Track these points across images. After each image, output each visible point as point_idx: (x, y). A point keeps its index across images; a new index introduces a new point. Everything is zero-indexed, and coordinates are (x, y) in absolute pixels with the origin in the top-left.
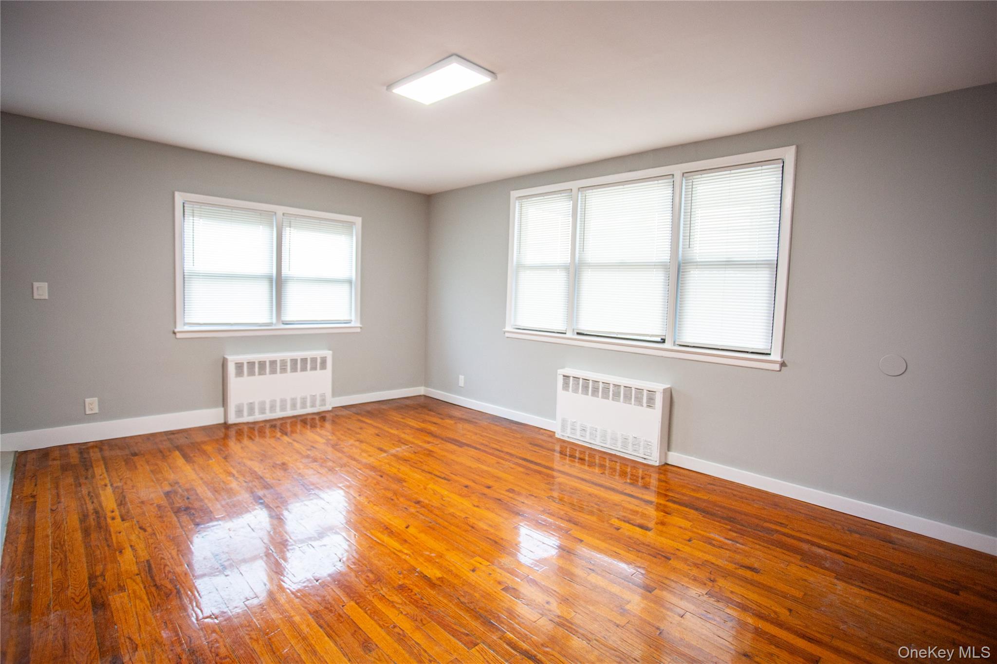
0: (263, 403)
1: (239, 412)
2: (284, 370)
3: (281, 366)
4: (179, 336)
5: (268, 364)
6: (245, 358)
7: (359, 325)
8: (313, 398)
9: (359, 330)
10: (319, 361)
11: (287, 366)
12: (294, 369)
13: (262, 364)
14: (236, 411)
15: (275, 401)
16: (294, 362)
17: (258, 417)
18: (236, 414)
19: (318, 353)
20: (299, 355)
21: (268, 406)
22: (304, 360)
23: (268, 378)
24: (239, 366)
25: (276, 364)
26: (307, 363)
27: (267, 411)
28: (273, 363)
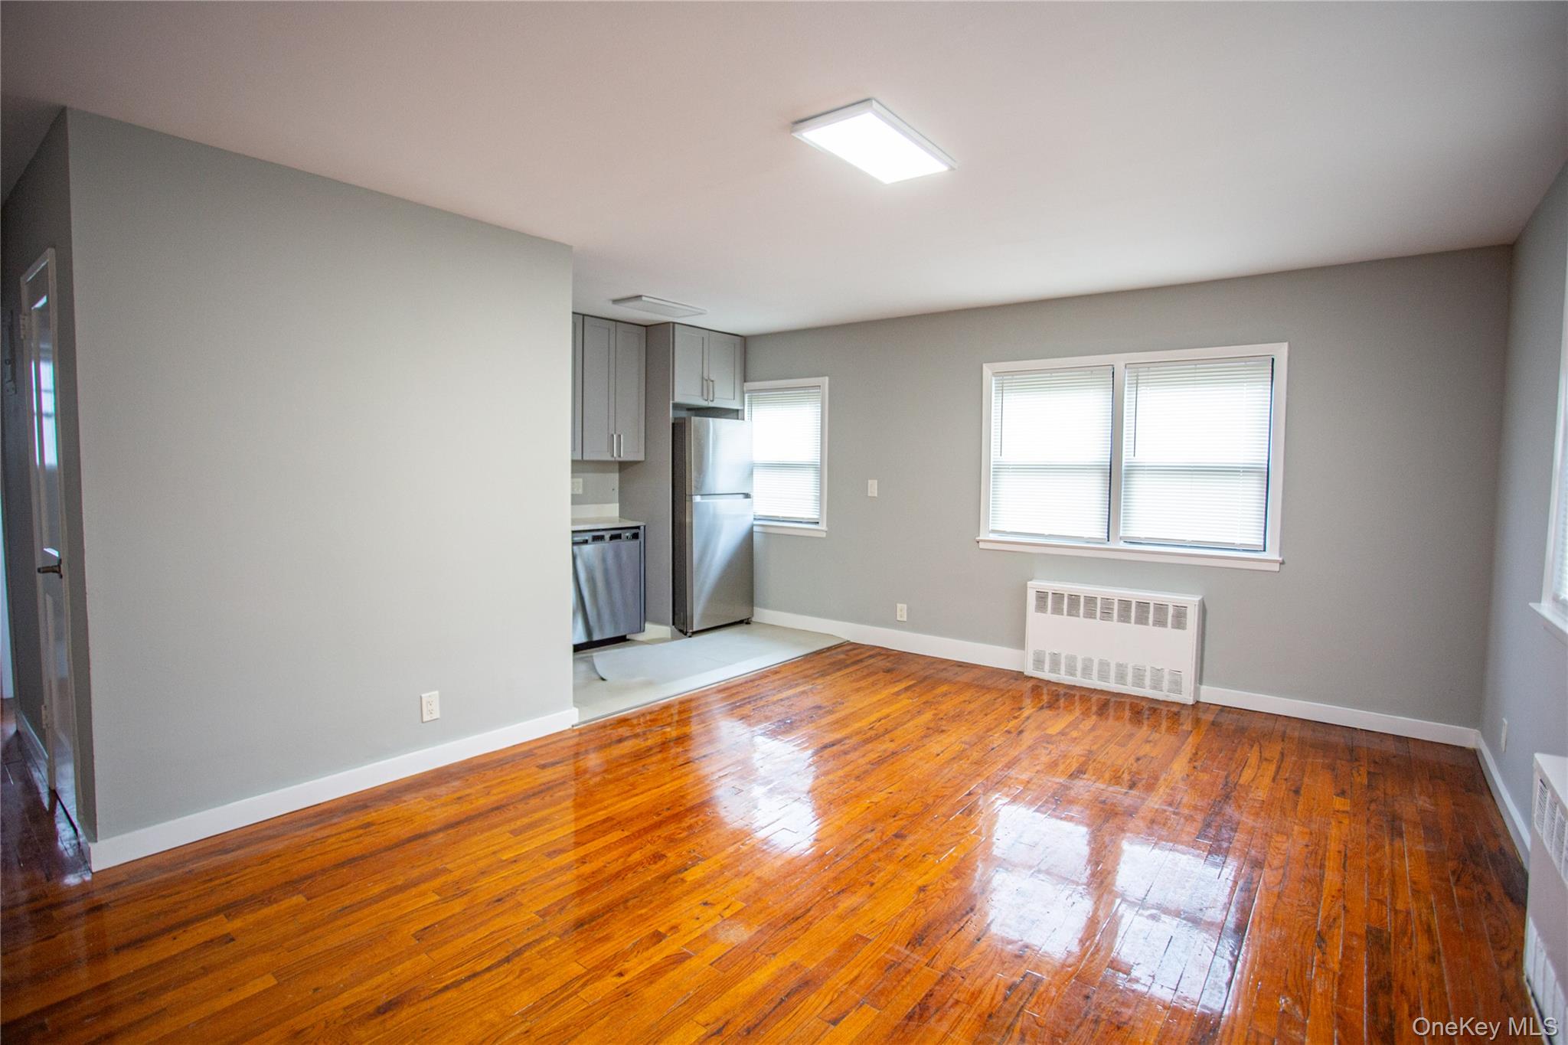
0: (1072, 659)
1: (1039, 662)
2: (1107, 614)
3: (1102, 608)
4: (982, 545)
5: (1082, 600)
6: (1050, 586)
7: (1277, 557)
8: (1157, 673)
9: (1276, 567)
10: (1171, 611)
11: (1112, 609)
12: (1124, 617)
13: (1074, 600)
14: (1034, 660)
15: (1091, 660)
16: (1125, 605)
17: (1063, 677)
18: (1034, 664)
19: (1171, 598)
20: (1135, 595)
21: (1079, 666)
22: (1143, 606)
23: (1081, 621)
24: (1042, 596)
25: (1096, 604)
26: (1148, 612)
27: (1079, 672)
28: (1091, 601)
